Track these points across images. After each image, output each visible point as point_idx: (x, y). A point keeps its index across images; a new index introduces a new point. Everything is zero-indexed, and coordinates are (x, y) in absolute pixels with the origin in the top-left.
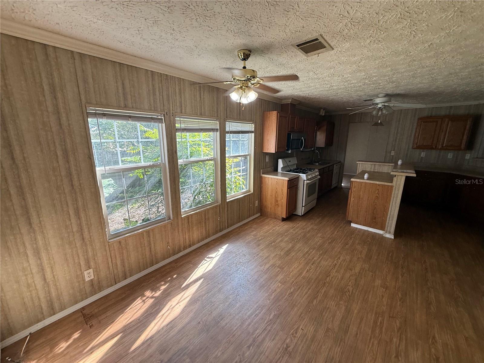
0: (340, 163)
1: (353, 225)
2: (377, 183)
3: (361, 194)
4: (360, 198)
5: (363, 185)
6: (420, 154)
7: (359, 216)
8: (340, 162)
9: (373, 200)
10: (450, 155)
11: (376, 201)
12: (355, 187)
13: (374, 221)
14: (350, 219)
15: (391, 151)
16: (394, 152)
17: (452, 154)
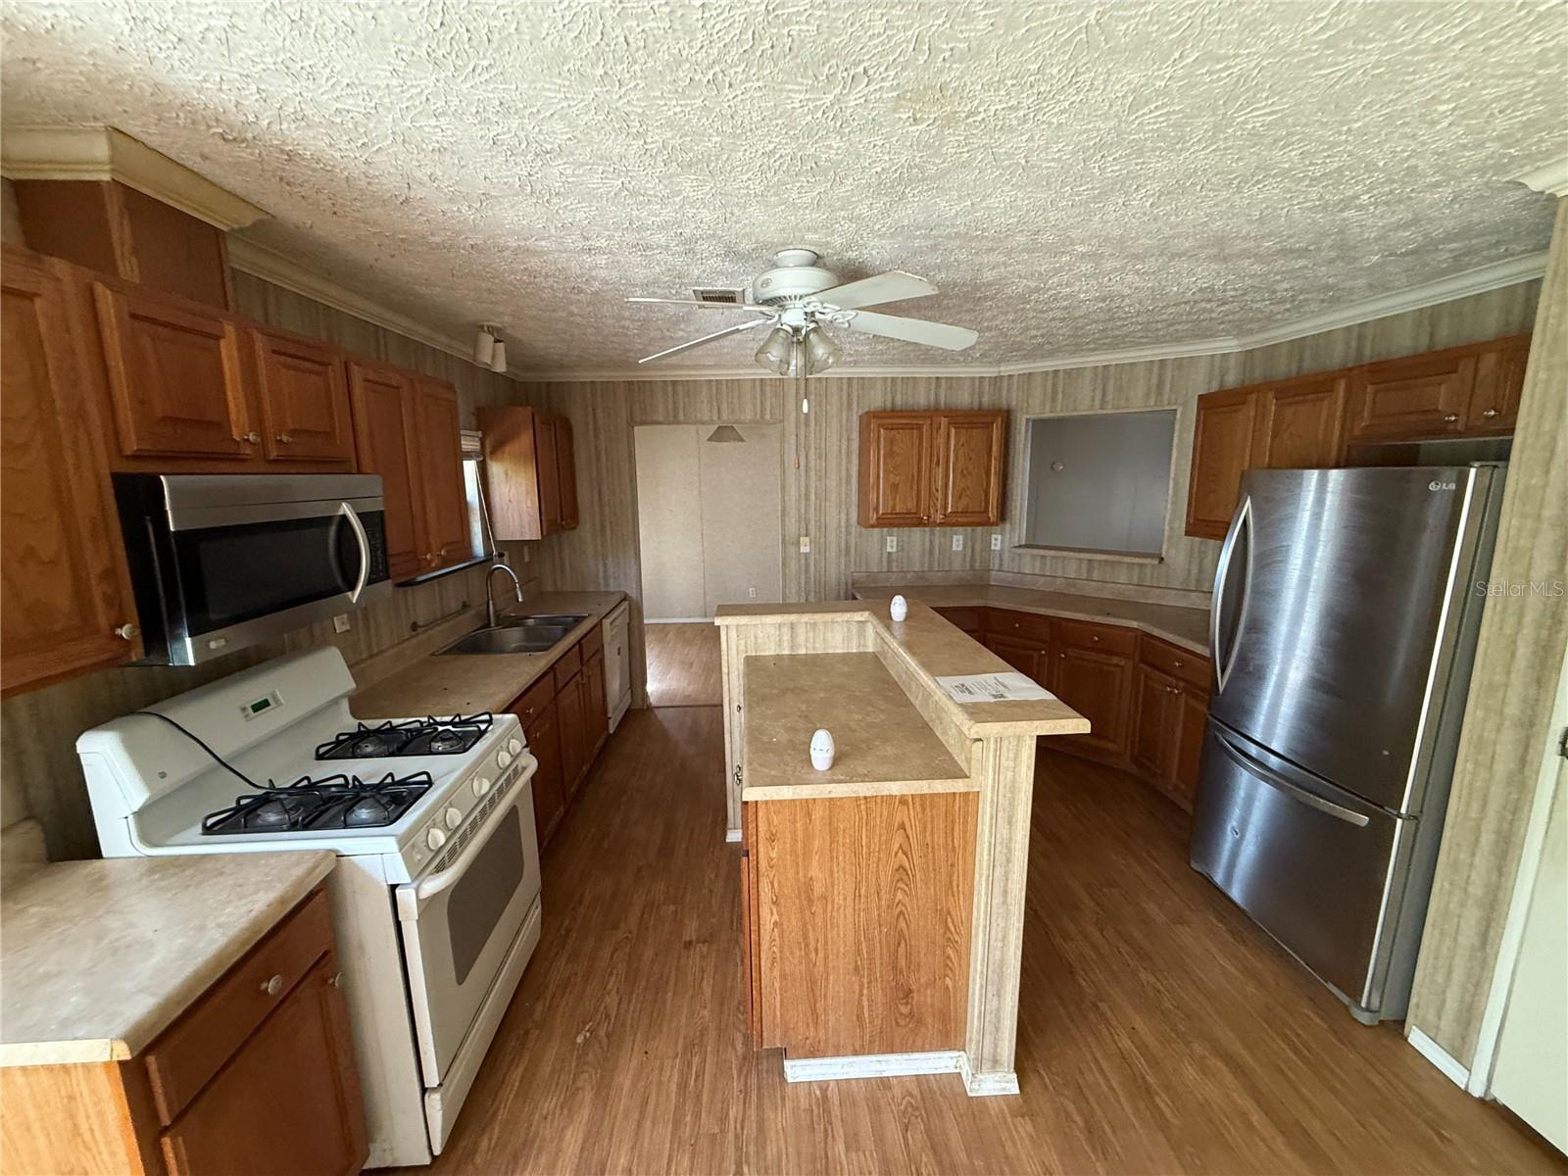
0: (625, 605)
1: (798, 1071)
2: (895, 788)
3: (815, 871)
4: (810, 901)
5: (818, 813)
6: (883, 543)
7: (820, 1006)
8: (624, 600)
9: (884, 896)
10: (958, 541)
11: (900, 896)
12: (772, 839)
13: (904, 1010)
14: (773, 1040)
15: (799, 536)
16: (807, 539)
17: (961, 537)
